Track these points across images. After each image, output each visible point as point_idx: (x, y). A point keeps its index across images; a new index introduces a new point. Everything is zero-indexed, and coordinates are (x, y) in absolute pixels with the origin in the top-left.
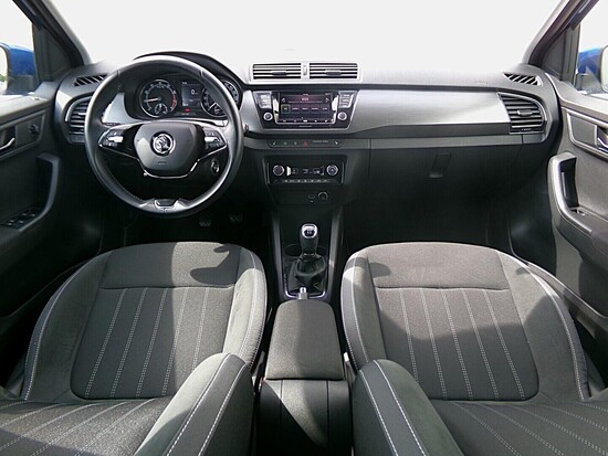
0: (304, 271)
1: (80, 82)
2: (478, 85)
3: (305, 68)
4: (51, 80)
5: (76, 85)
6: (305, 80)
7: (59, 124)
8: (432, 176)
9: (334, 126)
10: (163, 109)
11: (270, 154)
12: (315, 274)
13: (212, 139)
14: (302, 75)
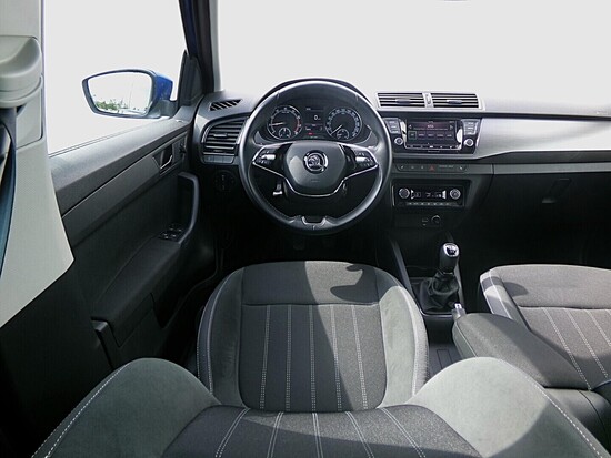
0: (439, 290)
1: (215, 107)
2: (598, 114)
3: (428, 98)
4: (189, 105)
5: (212, 109)
6: (429, 108)
7: (196, 145)
8: (545, 201)
9: (460, 152)
10: (287, 132)
11: (399, 177)
12: (451, 293)
13: (363, 159)
14: (426, 104)
